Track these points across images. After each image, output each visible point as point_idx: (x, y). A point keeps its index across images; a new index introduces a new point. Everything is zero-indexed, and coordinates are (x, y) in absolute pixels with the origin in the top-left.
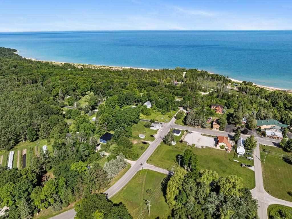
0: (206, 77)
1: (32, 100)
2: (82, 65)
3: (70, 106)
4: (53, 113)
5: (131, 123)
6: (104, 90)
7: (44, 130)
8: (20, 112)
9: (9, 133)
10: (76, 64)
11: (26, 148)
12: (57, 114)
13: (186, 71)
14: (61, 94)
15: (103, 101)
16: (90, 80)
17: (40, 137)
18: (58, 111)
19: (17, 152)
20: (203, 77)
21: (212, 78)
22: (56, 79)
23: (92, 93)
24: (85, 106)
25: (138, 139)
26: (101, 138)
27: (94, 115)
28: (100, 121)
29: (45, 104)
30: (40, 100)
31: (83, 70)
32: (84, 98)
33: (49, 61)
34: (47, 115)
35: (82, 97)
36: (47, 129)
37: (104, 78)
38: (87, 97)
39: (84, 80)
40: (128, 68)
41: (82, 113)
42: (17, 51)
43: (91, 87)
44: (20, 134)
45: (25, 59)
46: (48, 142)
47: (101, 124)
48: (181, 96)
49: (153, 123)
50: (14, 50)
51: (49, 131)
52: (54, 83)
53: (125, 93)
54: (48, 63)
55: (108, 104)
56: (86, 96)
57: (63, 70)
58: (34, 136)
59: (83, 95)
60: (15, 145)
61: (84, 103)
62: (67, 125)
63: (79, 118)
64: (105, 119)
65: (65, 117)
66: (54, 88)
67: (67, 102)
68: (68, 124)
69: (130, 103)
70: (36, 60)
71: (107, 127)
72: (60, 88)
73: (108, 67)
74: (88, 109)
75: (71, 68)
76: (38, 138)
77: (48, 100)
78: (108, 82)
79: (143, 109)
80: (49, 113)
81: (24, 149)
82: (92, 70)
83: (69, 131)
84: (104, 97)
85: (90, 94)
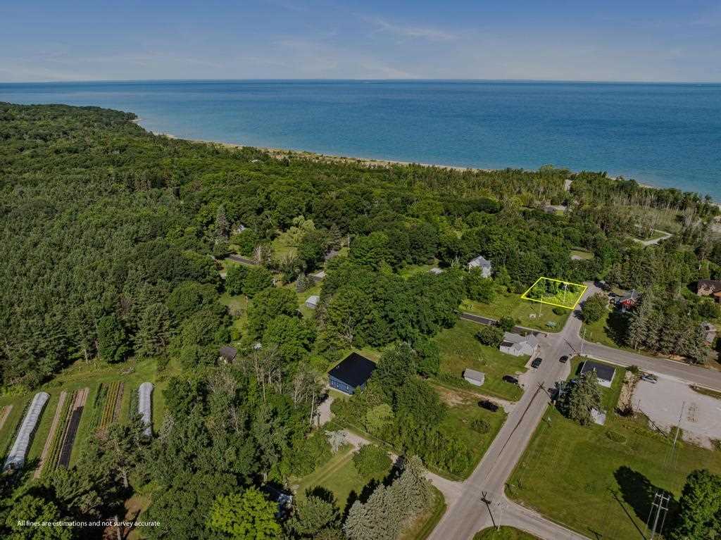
0: (636, 195)
1: (137, 232)
2: (288, 152)
3: (245, 258)
4: (187, 276)
5: (433, 326)
6: (343, 215)
7: (149, 330)
8: (94, 264)
9: (42, 330)
10: (271, 150)
11: (88, 386)
12: (200, 278)
13: (572, 178)
14: (220, 221)
15: (340, 248)
16: (306, 184)
17: (140, 352)
18: (202, 270)
19: (59, 395)
20: (630, 196)
21: (658, 200)
22: (214, 179)
23: (311, 221)
24: (288, 260)
25: (462, 387)
26: (332, 373)
27: (312, 289)
28: (332, 313)
29: (168, 247)
30: (159, 232)
31: (288, 166)
32: (286, 235)
33: (206, 141)
34: (169, 279)
35: (280, 233)
36: (161, 326)
37: (345, 184)
38: (295, 234)
39: (289, 185)
40: (406, 164)
41: (277, 280)
42: (137, 117)
43: (307, 205)
44: (75, 336)
45: (151, 135)
46: (160, 370)
47: (335, 323)
48: (583, 247)
49: (509, 331)
50: (132, 116)
51: (167, 333)
52: (206, 189)
53: (408, 225)
54: (205, 145)
55: (357, 257)
56: (293, 229)
57: (237, 162)
58: (119, 345)
59: (284, 227)
60: (57, 370)
61: (285, 250)
62: (226, 317)
63: (265, 298)
64: (350, 308)
65: (226, 287)
66: (206, 203)
67: (236, 244)
68: (232, 312)
69: (423, 259)
70: (176, 138)
71: (354, 335)
72: (221, 202)
73: (354, 159)
74: (297, 270)
75: (258, 158)
76: (131, 353)
77: (182, 235)
78: (356, 194)
79: (468, 281)
80: (173, 273)
81: (83, 387)
82: (311, 165)
83: (229, 337)
84: (343, 235)
85: (304, 225)
